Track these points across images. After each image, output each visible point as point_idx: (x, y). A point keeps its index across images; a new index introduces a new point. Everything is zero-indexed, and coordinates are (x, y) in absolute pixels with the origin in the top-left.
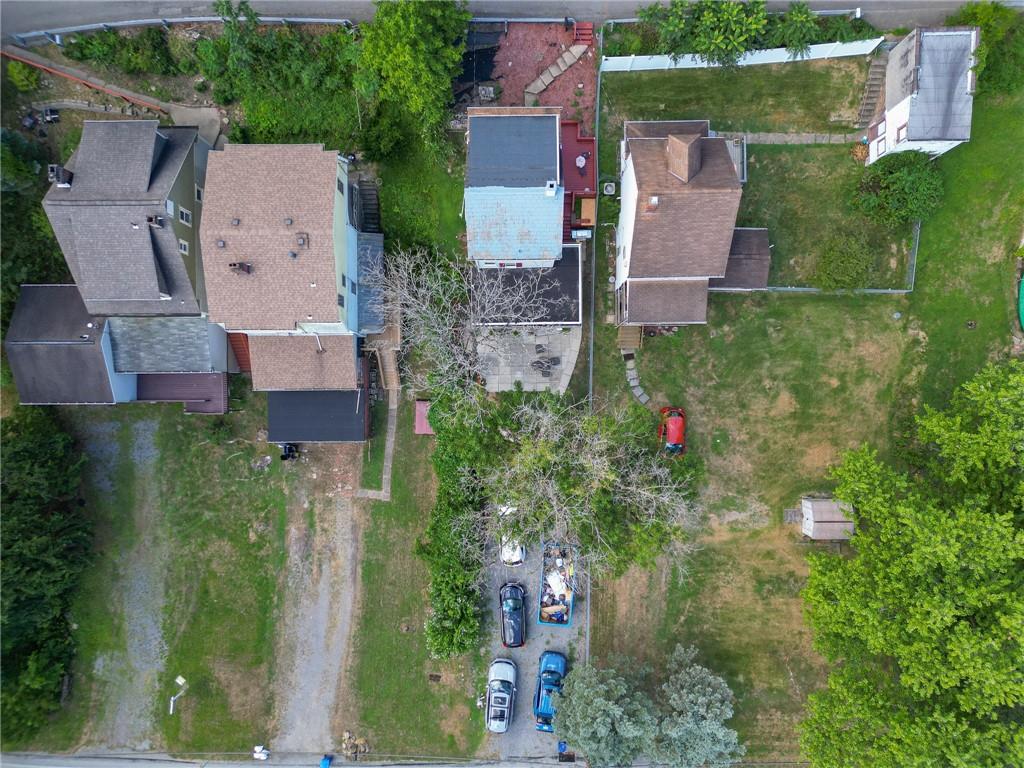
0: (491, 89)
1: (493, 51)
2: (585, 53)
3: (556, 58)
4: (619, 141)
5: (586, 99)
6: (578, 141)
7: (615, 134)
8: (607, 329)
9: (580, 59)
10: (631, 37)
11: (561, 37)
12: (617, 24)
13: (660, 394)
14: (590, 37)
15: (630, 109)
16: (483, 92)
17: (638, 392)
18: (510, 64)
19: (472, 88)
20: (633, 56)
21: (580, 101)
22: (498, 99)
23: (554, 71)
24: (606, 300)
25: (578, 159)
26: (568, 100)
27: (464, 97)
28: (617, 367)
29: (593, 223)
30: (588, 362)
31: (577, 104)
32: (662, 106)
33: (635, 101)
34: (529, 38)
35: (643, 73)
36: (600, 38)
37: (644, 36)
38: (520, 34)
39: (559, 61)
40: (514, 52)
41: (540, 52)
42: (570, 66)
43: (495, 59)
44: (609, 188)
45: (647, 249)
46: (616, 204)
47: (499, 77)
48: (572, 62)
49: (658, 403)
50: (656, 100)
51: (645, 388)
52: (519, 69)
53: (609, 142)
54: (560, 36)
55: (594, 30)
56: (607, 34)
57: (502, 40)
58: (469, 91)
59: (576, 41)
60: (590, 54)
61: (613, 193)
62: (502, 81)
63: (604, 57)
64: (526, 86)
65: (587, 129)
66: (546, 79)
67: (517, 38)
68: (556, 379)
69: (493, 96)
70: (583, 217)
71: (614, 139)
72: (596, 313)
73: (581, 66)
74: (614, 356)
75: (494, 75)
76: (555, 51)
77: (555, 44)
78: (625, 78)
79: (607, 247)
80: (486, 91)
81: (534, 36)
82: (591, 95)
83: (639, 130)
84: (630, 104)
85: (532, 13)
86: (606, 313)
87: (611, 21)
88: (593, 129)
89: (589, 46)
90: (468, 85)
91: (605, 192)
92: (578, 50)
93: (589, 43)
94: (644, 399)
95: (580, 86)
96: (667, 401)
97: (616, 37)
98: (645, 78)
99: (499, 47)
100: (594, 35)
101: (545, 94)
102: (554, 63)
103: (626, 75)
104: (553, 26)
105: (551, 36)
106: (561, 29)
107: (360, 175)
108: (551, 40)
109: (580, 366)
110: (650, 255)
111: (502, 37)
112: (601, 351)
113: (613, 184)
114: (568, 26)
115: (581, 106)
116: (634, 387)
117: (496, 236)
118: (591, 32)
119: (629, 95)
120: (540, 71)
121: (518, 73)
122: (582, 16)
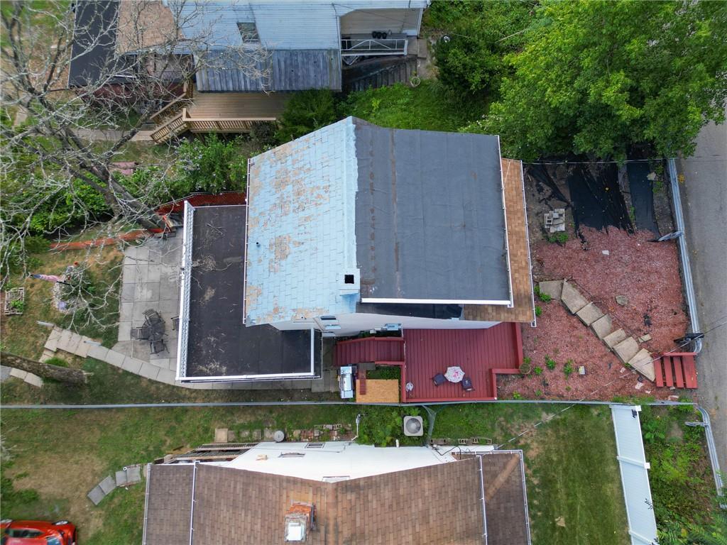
0: (562, 228)
1: (624, 223)
2: (641, 377)
3: (625, 327)
4: (494, 442)
5: (561, 382)
6: (490, 370)
7: (507, 435)
8: (206, 430)
9: (629, 368)
10: (683, 461)
11: (664, 332)
12: (703, 434)
13: (101, 524)
14: (670, 382)
15: (551, 461)
16: (556, 215)
17: (107, 486)
18: (606, 252)
19: (562, 199)
20: (648, 466)
21: (557, 371)
22: (545, 240)
23: (601, 324)
24: (250, 427)
25: (458, 369)
26: (556, 351)
27: (546, 188)
28: (146, 449)
29: (361, 400)
30: (158, 400)
31: (551, 368)
32: (561, 522)
33: (565, 471)
34: (654, 278)
35: (615, 486)
36: (671, 402)
37: (687, 487)
38: (658, 264)
39: (620, 333)
40: (626, 258)
41: (633, 299)
42: (614, 352)
43: (611, 227)
44: (413, 426)
45: (235, 507)
46: (389, 439)
47: (582, 237)
48: (620, 354)
49: (87, 520)
50: (572, 509)
51: (112, 497)
52: (598, 267)
53: (493, 426)
54: (664, 330)
55: (684, 390)
56: (680, 413)
57: (643, 236)
58: (556, 194)
59: (660, 358)
60: (639, 386)
61: (407, 433)
62: (576, 244)
63: (638, 408)
64: (571, 281)
65: (511, 386)
66: (588, 312)
67: (650, 258)
68: (136, 351)
69: (552, 230)
70: (369, 382)
71: (498, 434)
72: (230, 410)
73: (617, 372)
74: (164, 442)
75: (584, 230)
76: (637, 324)
77: (648, 323)
78: (602, 453)
79: (330, 427)
80: (559, 219)
81: (658, 288)
82: (568, 389)
83: (508, 481)
84: (560, 462)
85: (699, 278)
86: (230, 429)
87: (707, 421)
88: (511, 395)
89: (654, 383)
90: (566, 193)
91: (407, 419)
92: (645, 363)
93: (660, 384)
94: (96, 496)
95: (582, 370)
96: (90, 534)
97: (677, 434)
98: (609, 489)
99: (631, 232)
100: (674, 392)
101: (563, 312)
102: (615, 326)
103: (609, 455)
104: (681, 317)
105: (663, 313)
106: (678, 332)
107: (425, 59)
108: (655, 316)
109: (153, 388)
110: (225, 514)
111: (649, 235)
112: (174, 424)
113: (420, 433)
114: (685, 341)
115: (547, 374)
116: (114, 478)
117: (281, 198)
118: (680, 384)
119: (575, 461)
120: (598, 301)
121: (591, 267)
122: (706, 366)
